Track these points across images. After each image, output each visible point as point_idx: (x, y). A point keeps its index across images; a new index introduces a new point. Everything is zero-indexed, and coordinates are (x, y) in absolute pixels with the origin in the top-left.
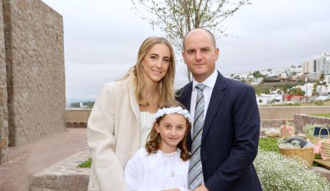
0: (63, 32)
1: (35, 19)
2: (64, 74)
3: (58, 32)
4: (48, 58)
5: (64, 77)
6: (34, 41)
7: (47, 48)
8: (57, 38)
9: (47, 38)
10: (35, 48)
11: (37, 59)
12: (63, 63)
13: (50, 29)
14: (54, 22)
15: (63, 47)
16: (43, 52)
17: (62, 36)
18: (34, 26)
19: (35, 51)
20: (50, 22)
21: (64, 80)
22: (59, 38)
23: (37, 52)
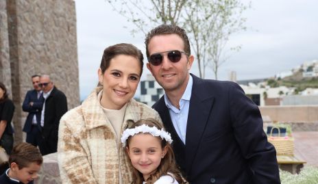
0: (75, 20)
1: (44, 9)
2: (77, 69)
3: (70, 21)
4: (58, 51)
5: (77, 73)
6: (42, 34)
7: (57, 40)
8: (69, 27)
9: (57, 29)
10: (43, 41)
11: (46, 54)
12: (76, 56)
13: (61, 19)
14: (65, 9)
15: (76, 38)
16: (52, 45)
17: (74, 25)
18: (42, 17)
19: (43, 45)
20: (61, 11)
21: (78, 76)
22: (71, 28)
23: (45, 46)
